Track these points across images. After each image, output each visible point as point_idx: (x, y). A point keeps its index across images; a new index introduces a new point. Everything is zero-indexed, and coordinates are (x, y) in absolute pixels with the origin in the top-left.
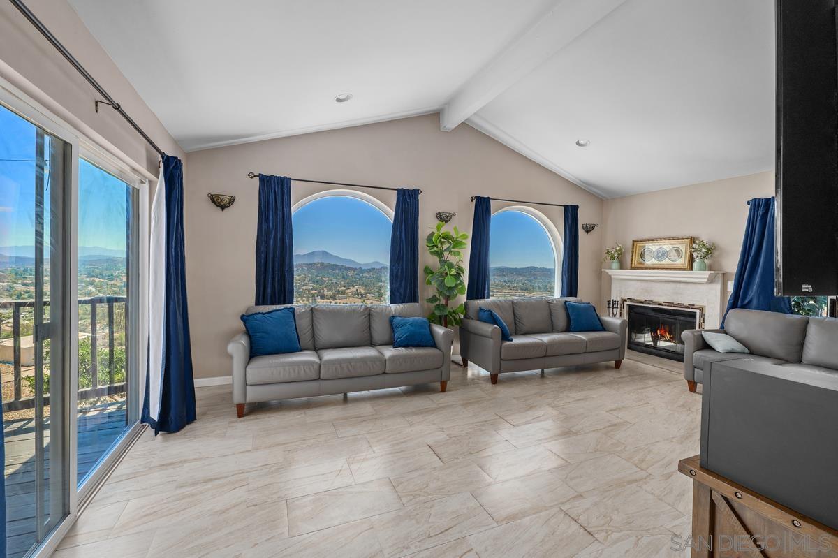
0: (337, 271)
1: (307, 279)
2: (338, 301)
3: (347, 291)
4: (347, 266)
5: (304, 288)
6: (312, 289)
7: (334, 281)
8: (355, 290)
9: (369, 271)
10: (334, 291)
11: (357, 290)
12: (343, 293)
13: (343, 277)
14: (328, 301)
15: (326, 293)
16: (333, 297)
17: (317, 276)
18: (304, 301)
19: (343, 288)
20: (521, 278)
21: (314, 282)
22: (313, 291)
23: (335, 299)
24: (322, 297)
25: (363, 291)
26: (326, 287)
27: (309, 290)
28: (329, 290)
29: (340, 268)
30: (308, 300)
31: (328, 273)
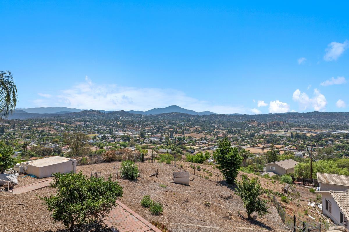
0: (184, 117)
1: (167, 122)
2: (185, 135)
3: (190, 129)
4: (190, 114)
5: (166, 127)
6: (170, 128)
7: (182, 123)
8: (195, 128)
9: (203, 116)
10: (183, 129)
11: (196, 129)
12: (188, 130)
13: (188, 121)
14: (180, 135)
15: (178, 130)
16: (183, 133)
17: (173, 120)
18: (166, 135)
19: (188, 128)
20: (307, 120)
21: (171, 124)
22: (171, 129)
23: (183, 134)
24: (176, 133)
25: (200, 129)
26: (178, 127)
27: (168, 129)
28: (179, 129)
29: (186, 115)
30: (168, 135)
31: (179, 118)
